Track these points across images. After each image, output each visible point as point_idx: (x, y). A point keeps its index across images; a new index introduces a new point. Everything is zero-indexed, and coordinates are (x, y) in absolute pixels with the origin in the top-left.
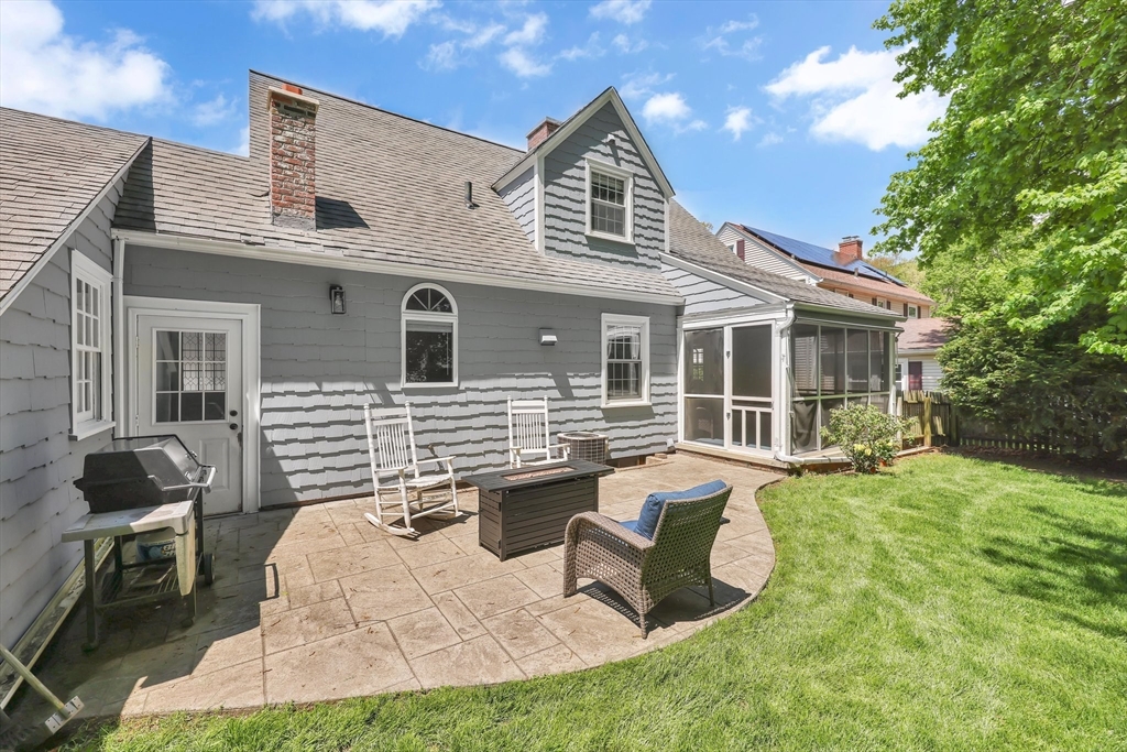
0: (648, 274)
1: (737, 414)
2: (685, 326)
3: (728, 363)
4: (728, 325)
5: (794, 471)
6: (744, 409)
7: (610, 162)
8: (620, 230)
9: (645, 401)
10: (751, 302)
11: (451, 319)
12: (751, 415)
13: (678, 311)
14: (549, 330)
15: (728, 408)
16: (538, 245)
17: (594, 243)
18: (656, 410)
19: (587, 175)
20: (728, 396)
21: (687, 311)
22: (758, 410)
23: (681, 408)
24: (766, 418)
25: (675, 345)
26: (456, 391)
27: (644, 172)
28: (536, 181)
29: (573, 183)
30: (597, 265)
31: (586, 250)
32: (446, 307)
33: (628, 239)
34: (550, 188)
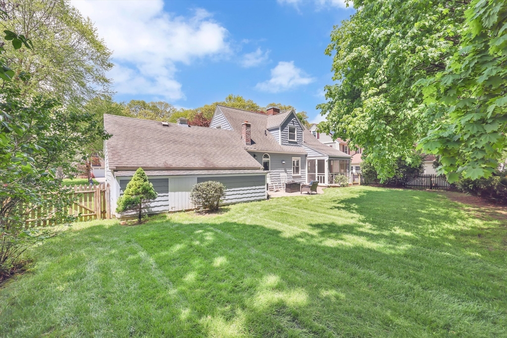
0: (300, 148)
1: (318, 177)
2: (308, 159)
3: (317, 167)
4: (317, 159)
5: (328, 187)
6: (320, 176)
7: (292, 125)
8: (294, 139)
9: (300, 175)
10: (321, 155)
11: (269, 159)
12: (321, 177)
13: (306, 156)
14: (284, 161)
15: (317, 176)
16: (280, 144)
17: (290, 142)
18: (302, 176)
19: (288, 128)
20: (317, 173)
21: (308, 156)
22: (322, 176)
23: (307, 176)
24: (324, 177)
25: (305, 163)
26: (270, 172)
27: (299, 126)
28: (280, 130)
29: (286, 130)
30: (290, 147)
31: (288, 144)
32: (268, 157)
33: (296, 141)
34: (282, 132)
